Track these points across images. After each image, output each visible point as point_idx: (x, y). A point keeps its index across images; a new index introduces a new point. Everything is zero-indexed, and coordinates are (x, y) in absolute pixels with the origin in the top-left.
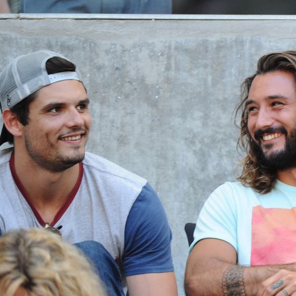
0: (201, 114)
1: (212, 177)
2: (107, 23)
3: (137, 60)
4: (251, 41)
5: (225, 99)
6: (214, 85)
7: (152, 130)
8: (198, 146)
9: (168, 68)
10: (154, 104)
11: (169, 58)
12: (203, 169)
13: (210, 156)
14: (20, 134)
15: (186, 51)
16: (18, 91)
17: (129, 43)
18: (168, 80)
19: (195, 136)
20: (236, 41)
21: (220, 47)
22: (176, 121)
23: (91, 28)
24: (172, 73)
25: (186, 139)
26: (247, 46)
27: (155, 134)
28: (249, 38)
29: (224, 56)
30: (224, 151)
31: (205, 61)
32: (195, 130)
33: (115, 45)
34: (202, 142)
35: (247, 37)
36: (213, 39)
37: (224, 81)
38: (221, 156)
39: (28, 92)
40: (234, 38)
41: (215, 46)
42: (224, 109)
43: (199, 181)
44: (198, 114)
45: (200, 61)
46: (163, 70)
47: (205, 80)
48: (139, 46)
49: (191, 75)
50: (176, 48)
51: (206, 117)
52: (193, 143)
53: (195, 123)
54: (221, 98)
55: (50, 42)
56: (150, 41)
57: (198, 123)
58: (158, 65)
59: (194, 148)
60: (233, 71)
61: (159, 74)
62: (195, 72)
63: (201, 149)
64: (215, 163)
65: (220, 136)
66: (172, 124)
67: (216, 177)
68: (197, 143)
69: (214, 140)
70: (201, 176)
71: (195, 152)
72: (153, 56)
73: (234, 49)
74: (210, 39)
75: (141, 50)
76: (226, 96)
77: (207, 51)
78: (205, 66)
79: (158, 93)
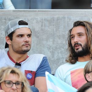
0: (52, 40)
1: (56, 60)
2: (23, 12)
3: (32, 23)
4: (68, 17)
5: (60, 35)
6: (56, 31)
7: (37, 45)
8: (51, 50)
9: (42, 26)
10: (38, 37)
11: (42, 23)
12: (53, 57)
13: (55, 53)
14: (10, 44)
15: (48, 20)
16: (10, 30)
17: (30, 18)
18: (42, 30)
19: (50, 47)
20: (63, 17)
21: (58, 19)
22: (45, 42)
23: (18, 14)
24: (43, 27)
25: (48, 48)
26: (66, 19)
27: (38, 46)
28: (67, 16)
29: (59, 22)
30: (59, 52)
31: (53, 24)
32: (51, 45)
33: (25, 19)
34: (53, 49)
35: (66, 16)
36: (56, 17)
37: (59, 30)
38: (58, 53)
39: (13, 30)
40: (62, 17)
41: (56, 19)
42: (59, 38)
43: (52, 61)
44: (51, 40)
45: (52, 24)
46: (40, 26)
47: (53, 30)
48: (33, 19)
49: (49, 28)
50: (44, 20)
51: (54, 41)
52: (50, 49)
53: (50, 43)
54: (58, 35)
55: (5, 18)
56: (36, 18)
57: (51, 43)
58: (39, 25)
59: (50, 51)
60: (62, 27)
61: (39, 28)
62: (50, 27)
63: (52, 51)
64: (56, 55)
65: (58, 47)
66: (43, 43)
67: (57, 59)
68: (51, 49)
69: (56, 48)
70: (52, 59)
71: (50, 52)
72: (37, 22)
73: (62, 20)
74: (55, 17)
75: (34, 20)
76: (60, 34)
77: (54, 21)
78: (53, 25)
79: (39, 34)
